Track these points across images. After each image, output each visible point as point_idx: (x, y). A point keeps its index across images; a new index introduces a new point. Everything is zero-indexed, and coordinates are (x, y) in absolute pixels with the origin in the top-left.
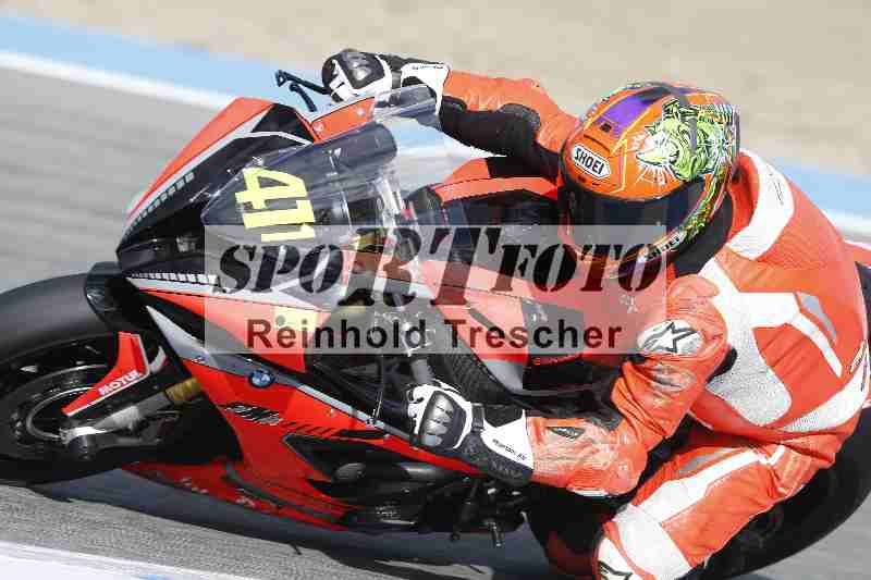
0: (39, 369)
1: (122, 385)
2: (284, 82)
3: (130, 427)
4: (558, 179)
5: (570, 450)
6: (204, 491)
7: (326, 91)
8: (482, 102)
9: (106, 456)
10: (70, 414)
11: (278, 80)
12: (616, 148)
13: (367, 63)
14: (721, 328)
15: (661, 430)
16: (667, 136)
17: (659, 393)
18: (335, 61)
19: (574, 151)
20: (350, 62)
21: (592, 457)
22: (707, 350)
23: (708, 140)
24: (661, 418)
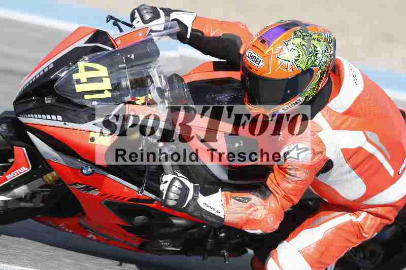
1: (17, 174)
2: (110, 20)
6: (71, 231)
8: (212, 32)
11: (107, 19)
12: (267, 51)
13: (151, 11)
14: (322, 148)
15: (291, 200)
16: (294, 47)
17: (290, 181)
18: (136, 11)
19: (247, 53)
20: (142, 10)
21: (255, 213)
22: (314, 160)
23: (317, 50)
24: (292, 194)
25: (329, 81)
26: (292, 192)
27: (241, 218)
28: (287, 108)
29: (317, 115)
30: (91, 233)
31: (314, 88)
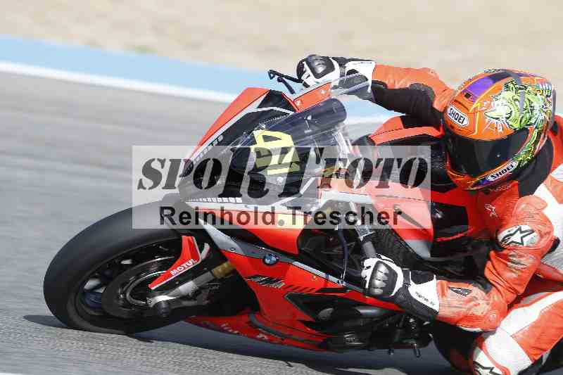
0: (133, 262)
1: (185, 268)
2: (274, 77)
3: (190, 294)
4: (441, 129)
5: (461, 302)
6: (236, 332)
7: (299, 81)
8: (398, 83)
9: (176, 313)
10: (153, 288)
11: (270, 76)
12: (472, 109)
13: (324, 62)
14: (549, 227)
15: (516, 291)
16: (505, 102)
17: (514, 270)
18: (304, 63)
19: (449, 110)
20: (313, 62)
21: (475, 307)
22: (542, 242)
23: (532, 105)
24: (516, 284)
25: (548, 141)
26: (517, 282)
27: (458, 313)
28: (497, 175)
29: (539, 188)
30: (263, 333)
31: (530, 151)
